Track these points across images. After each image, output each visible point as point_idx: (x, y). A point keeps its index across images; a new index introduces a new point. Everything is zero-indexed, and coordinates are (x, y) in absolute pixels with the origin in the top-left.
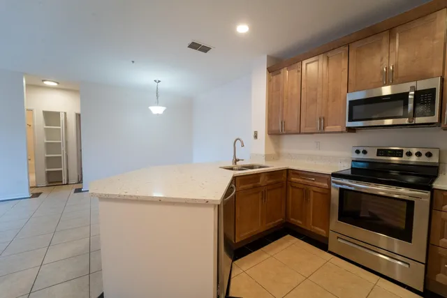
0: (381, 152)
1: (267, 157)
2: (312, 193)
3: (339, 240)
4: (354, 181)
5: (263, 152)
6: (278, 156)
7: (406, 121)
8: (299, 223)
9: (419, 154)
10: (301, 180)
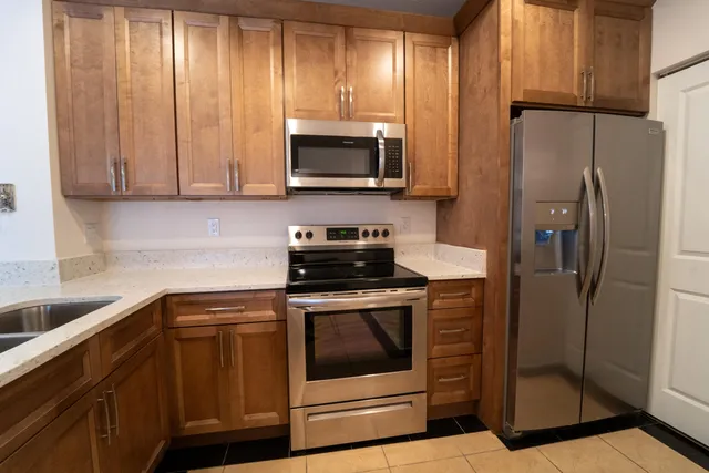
0: (333, 233)
1: (68, 270)
2: (239, 340)
3: (311, 419)
4: (331, 294)
5: (49, 255)
6: (102, 261)
7: (372, 183)
8: (212, 424)
9: (376, 234)
10: (207, 317)
